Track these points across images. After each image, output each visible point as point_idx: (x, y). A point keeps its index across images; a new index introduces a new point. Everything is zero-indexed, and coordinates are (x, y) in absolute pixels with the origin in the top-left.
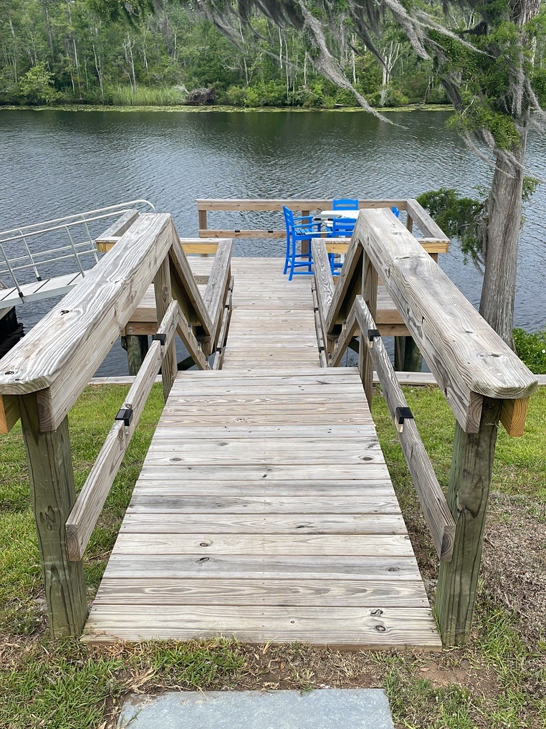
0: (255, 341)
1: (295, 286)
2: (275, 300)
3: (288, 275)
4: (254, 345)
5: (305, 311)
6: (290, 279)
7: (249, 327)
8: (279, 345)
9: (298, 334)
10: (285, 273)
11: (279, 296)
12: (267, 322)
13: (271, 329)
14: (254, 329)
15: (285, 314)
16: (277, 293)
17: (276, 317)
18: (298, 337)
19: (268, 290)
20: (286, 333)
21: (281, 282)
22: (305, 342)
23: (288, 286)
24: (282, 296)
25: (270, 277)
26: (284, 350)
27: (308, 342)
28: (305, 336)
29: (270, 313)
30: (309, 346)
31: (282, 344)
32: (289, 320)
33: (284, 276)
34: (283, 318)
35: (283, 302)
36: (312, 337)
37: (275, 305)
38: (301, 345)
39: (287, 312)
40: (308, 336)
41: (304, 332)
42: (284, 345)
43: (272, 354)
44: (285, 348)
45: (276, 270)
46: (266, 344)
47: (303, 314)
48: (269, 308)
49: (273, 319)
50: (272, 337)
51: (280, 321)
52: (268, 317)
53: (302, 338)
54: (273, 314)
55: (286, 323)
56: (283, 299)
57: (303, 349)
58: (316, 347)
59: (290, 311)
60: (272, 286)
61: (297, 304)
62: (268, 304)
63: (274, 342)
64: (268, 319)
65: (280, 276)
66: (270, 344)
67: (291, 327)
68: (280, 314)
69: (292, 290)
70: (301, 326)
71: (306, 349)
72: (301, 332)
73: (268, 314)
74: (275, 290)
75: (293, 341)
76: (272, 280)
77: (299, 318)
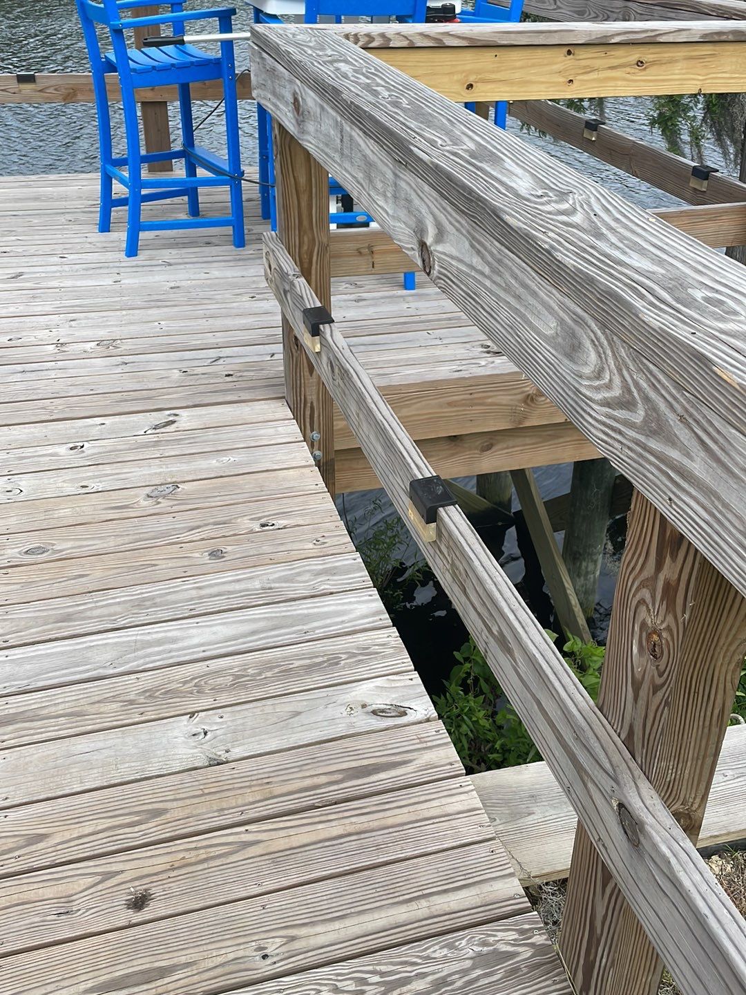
1: (161, 279)
2: (86, 355)
3: (120, 236)
5: (245, 411)
6: (132, 250)
8: (177, 742)
9: (272, 597)
10: (105, 226)
11: (102, 333)
12: (65, 512)
15: (156, 444)
16: (87, 318)
17: (108, 469)
18: (275, 622)
19: (48, 309)
20: (194, 593)
21: (100, 267)
22: (337, 664)
23: (128, 281)
24: (117, 333)
25: (47, 249)
26: (225, 805)
27: (350, 666)
28: (311, 611)
29: (72, 445)
30: (375, 707)
31: (192, 714)
32: (184, 482)
33: (103, 239)
34: (146, 471)
35: (127, 368)
36: (358, 613)
37: (93, 387)
38: (330, 712)
39: (158, 431)
40: (329, 605)
41: (299, 574)
42: (205, 733)
43: (138, 887)
44: (219, 764)
45: (69, 217)
46: (82, 744)
47: (249, 433)
48: (62, 411)
49: (95, 485)
50: (108, 656)
51: (136, 496)
52: (68, 475)
53: (305, 628)
54: (90, 452)
55: (176, 508)
56: (124, 347)
57: (356, 753)
58: (428, 720)
59: (173, 422)
60: (62, 285)
61: (195, 373)
62: (59, 386)
63: (131, 702)
64: (70, 489)
65: (89, 240)
66: (113, 738)
67: (213, 535)
68: (127, 447)
69: (156, 301)
70: (263, 525)
71: (369, 751)
72: (280, 571)
73: (63, 450)
74: (78, 302)
75: (260, 674)
76: (56, 259)
77: (235, 464)
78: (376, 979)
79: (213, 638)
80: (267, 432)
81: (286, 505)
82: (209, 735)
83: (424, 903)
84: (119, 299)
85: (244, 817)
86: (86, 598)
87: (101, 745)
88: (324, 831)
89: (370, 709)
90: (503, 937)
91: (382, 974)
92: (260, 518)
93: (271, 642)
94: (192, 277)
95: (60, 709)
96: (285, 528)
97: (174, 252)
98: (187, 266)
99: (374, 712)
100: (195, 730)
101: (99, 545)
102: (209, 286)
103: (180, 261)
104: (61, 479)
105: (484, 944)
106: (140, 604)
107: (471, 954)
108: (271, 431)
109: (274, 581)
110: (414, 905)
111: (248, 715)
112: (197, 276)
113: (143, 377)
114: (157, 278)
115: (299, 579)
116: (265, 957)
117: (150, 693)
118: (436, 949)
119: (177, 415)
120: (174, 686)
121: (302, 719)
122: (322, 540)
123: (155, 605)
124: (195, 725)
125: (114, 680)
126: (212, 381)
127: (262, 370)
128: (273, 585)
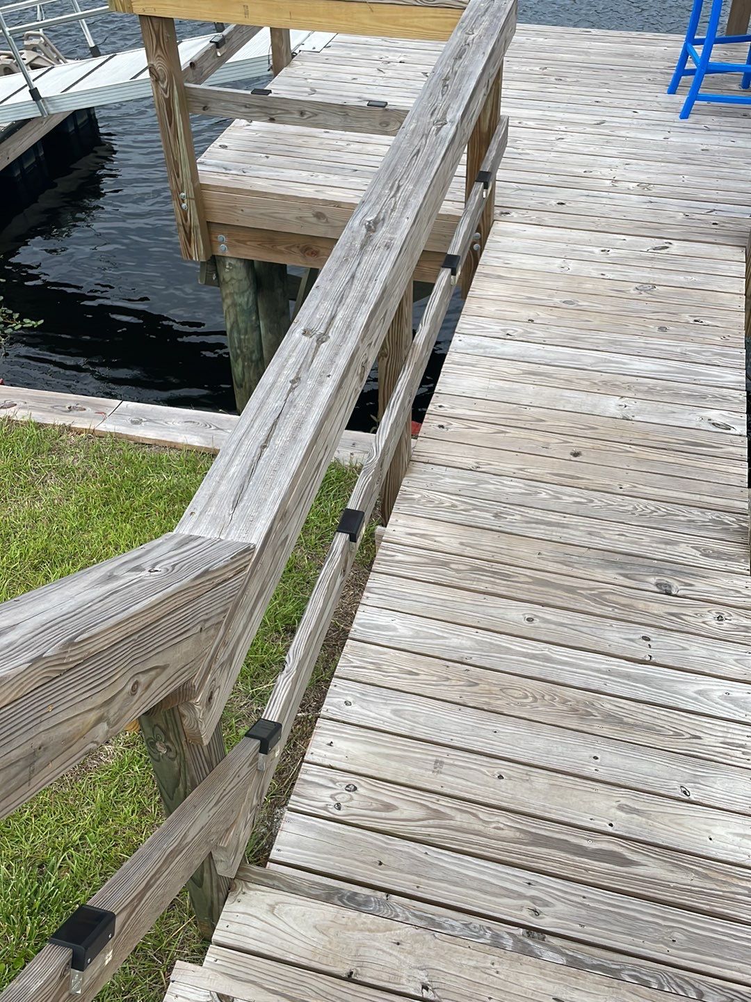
0: (537, 373)
1: (698, 141)
2: (629, 192)
3: (681, 99)
4: (528, 393)
5: (715, 250)
6: (685, 114)
7: (529, 303)
8: (611, 406)
9: (683, 358)
10: (672, 90)
11: (643, 178)
12: (589, 286)
13: (596, 322)
14: (543, 314)
15: (652, 259)
16: (637, 164)
17: (619, 268)
18: (680, 371)
19: (614, 152)
20: (643, 345)
21: (659, 123)
22: (705, 398)
23: (675, 139)
24: (654, 178)
25: (626, 103)
26: (624, 435)
27: (711, 401)
28: (703, 371)
29: (603, 249)
30: (715, 422)
31: (622, 397)
32: (659, 285)
33: (668, 100)
34: (640, 274)
35: (650, 206)
36: (729, 379)
37: (625, 214)
38: (691, 417)
39: (655, 251)
40: (714, 371)
41: (704, 351)
42: (626, 406)
43: (578, 450)
44: (627, 420)
45: (650, 76)
46: (568, 393)
47: (711, 265)
48: (604, 227)
49: (609, 275)
50: (591, 361)
51: (630, 287)
52: (596, 266)
53: (696, 378)
54: (612, 255)
55: (649, 299)
56: (654, 190)
57: (696, 437)
58: (740, 435)
59: (667, 247)
60: (628, 135)
61: (694, 217)
62: (606, 209)
63: (595, 383)
64: (595, 274)
65: (658, 99)
66: (583, 395)
67: (664, 319)
68: (634, 257)
69: (687, 159)
70: (695, 321)
71: (702, 437)
72: (695, 347)
73: (597, 250)
74: (634, 151)
75: (662, 391)
76: (630, 113)
77: (695, 282)
78: (665, 510)
79: (646, 369)
80: (723, 268)
81: (714, 313)
82: (627, 408)
83: (699, 496)
84: (663, 153)
85: (631, 442)
86: (588, 332)
87: (576, 396)
88: (665, 458)
89: (712, 422)
90: (728, 518)
91: (667, 510)
92: (696, 317)
93: (675, 379)
94: (722, 143)
95: (562, 377)
96: (708, 325)
97: (716, 119)
98: (721, 133)
99: (713, 424)
100: (621, 404)
101: (602, 308)
102: (730, 153)
103: (718, 128)
104: (592, 267)
105: (718, 517)
106: (614, 342)
107: (711, 518)
108: (727, 267)
109: (689, 351)
110: (693, 495)
111: (649, 406)
112: (725, 143)
113: (659, 214)
114: (696, 140)
115: (704, 354)
116: (621, 488)
117: (605, 383)
118: (695, 511)
119: (670, 243)
120: (617, 383)
121: (676, 415)
122: (727, 338)
123: (621, 345)
124: (622, 402)
125: (590, 372)
126: (702, 226)
127: (740, 225)
128: (687, 353)
